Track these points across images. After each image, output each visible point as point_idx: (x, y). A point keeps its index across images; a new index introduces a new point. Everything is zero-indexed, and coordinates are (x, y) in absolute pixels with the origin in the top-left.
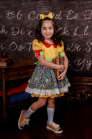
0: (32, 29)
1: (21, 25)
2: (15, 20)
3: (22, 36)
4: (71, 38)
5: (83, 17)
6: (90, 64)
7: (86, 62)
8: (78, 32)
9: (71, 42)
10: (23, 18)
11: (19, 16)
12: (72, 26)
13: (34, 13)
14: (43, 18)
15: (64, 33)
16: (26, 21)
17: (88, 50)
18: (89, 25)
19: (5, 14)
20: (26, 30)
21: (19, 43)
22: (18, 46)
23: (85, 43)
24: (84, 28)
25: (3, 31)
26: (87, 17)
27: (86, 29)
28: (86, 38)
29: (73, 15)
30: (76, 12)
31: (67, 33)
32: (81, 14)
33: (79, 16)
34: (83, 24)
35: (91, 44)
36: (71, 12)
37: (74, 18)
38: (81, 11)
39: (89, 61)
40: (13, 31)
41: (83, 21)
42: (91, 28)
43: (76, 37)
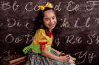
0: (30, 20)
1: (18, 16)
2: (11, 12)
3: (19, 28)
4: (71, 30)
5: (83, 8)
6: (92, 57)
7: (88, 55)
8: (79, 24)
9: (71, 34)
10: (19, 9)
11: (15, 7)
12: (72, 18)
13: (32, 4)
15: (64, 25)
16: (23, 13)
17: (90, 42)
18: (91, 16)
20: (23, 21)
21: (15, 36)
22: (15, 38)
23: (86, 35)
24: (85, 19)
26: (89, 8)
27: (87, 21)
28: (87, 30)
29: (73, 6)
30: (77, 3)
31: (67, 25)
32: (82, 5)
33: (80, 7)
34: (84, 16)
35: (93, 36)
36: (71, 3)
37: (75, 9)
38: (82, 2)
39: (91, 54)
40: (8, 23)
41: (85, 12)
42: (93, 20)
43: (76, 29)
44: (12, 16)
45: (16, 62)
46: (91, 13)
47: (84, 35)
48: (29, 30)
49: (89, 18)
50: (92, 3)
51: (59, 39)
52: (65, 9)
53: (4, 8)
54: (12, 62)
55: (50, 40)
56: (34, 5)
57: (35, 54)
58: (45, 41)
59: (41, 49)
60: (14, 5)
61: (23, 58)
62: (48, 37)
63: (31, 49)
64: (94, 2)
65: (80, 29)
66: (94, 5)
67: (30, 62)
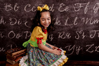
0: (28, 19)
1: (19, 16)
2: (12, 12)
3: (19, 25)
4: (62, 27)
5: (72, 9)
6: (79, 50)
7: (75, 48)
8: (68, 22)
9: (62, 31)
10: (20, 10)
11: (16, 8)
12: (63, 17)
13: (30, 5)
14: (41, 10)
15: (57, 23)
16: (23, 13)
17: (77, 37)
18: (78, 16)
19: (3, 7)
20: (23, 20)
21: (16, 32)
22: (16, 34)
23: (74, 32)
24: (73, 19)
25: (2, 21)
26: (76, 9)
27: (75, 20)
28: (75, 28)
29: (64, 7)
30: (67, 5)
31: (59, 23)
32: (71, 7)
33: (69, 8)
34: (73, 16)
35: (80, 32)
36: (62, 5)
37: (65, 10)
38: (71, 4)
39: (78, 47)
40: (11, 21)
41: (73, 13)
42: (80, 19)
43: (67, 26)
44: (14, 16)
45: (17, 54)
46: (78, 13)
47: (73, 31)
48: (27, 28)
49: (77, 18)
50: (79, 5)
51: (52, 35)
52: (57, 10)
53: (7, 9)
54: (14, 54)
55: (45, 36)
56: (32, 7)
57: (33, 48)
58: (41, 36)
59: (38, 43)
60: (15, 6)
61: (23, 51)
62: (43, 34)
63: (29, 44)
64: (80, 4)
65: (69, 26)
66: (81, 6)
67: (29, 54)
